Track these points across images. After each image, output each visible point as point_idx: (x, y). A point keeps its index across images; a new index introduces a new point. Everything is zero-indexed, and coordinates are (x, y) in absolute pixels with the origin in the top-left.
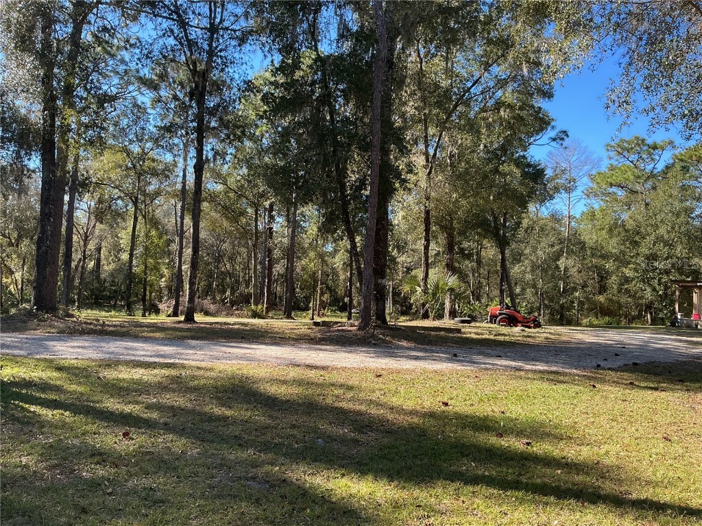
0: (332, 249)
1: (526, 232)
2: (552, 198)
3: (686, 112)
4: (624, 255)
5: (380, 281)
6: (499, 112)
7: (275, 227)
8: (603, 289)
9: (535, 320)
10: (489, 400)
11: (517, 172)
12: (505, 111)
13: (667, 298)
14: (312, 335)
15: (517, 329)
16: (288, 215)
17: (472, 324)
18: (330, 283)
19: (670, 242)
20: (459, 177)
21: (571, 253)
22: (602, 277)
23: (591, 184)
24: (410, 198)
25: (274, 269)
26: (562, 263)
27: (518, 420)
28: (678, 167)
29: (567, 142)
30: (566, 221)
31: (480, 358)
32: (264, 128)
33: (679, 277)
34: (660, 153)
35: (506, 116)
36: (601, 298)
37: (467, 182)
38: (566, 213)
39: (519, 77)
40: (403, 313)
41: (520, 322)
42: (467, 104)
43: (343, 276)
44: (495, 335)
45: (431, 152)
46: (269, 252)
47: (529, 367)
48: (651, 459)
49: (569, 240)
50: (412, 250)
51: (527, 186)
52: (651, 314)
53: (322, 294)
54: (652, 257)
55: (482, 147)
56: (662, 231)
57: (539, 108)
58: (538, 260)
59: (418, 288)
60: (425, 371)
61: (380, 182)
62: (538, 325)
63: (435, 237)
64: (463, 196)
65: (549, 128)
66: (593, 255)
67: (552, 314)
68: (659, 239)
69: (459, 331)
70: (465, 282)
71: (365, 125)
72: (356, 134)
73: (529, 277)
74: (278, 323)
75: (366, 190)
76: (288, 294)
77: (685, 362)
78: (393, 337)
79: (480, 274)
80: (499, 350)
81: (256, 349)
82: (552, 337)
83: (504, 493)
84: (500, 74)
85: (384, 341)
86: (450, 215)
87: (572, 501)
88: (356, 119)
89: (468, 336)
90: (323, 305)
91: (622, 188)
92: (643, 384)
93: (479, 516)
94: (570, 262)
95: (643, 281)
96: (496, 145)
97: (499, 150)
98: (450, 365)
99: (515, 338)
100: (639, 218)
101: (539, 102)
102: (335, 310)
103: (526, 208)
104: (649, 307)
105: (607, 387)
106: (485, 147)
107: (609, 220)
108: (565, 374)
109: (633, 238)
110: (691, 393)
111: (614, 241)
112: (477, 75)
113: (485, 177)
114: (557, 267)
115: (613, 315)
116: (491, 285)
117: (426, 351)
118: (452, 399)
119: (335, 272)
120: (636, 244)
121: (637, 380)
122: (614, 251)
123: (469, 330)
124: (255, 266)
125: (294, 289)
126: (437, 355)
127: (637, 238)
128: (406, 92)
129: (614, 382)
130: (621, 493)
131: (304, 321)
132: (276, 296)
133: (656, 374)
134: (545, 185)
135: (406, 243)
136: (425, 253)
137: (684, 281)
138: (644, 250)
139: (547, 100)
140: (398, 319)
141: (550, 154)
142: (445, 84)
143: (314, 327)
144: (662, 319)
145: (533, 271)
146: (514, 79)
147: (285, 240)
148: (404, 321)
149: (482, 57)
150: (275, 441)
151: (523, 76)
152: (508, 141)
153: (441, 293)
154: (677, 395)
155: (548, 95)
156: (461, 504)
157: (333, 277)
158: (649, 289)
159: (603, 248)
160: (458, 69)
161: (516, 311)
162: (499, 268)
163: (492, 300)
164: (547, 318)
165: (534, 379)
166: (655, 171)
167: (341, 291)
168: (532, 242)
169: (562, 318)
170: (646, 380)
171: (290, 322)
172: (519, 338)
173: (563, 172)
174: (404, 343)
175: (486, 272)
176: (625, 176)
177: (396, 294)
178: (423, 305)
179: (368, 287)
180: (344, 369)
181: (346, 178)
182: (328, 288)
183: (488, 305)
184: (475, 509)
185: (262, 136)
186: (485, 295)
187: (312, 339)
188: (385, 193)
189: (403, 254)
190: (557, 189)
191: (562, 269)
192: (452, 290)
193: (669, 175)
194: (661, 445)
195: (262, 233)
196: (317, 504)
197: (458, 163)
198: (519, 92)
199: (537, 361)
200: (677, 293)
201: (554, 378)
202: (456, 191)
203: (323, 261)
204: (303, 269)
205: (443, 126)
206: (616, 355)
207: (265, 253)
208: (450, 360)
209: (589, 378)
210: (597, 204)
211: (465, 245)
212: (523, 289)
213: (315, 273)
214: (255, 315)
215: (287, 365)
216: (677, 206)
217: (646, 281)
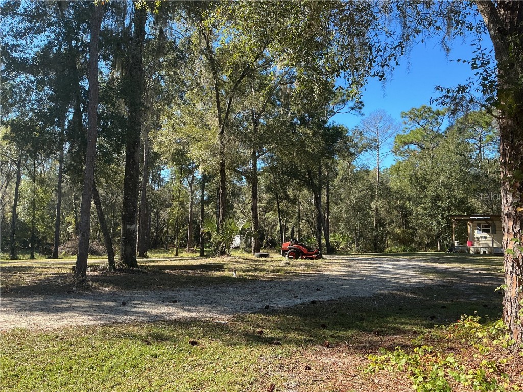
8: (407, 223)
21: (380, 196)
22: (404, 214)
26: (374, 204)
29: (363, 110)
33: (458, 213)
34: (442, 118)
36: (399, 231)
38: (376, 166)
41: (302, 255)
49: (379, 187)
52: (440, 242)
54: (437, 198)
65: (350, 99)
69: (220, 268)
73: (344, 215)
91: (415, 145)
94: (380, 204)
95: (430, 216)
100: (426, 168)
104: (438, 236)
109: (421, 183)
114: (370, 208)
120: (424, 188)
137: (462, 216)
138: (430, 193)
145: (348, 211)
153: (230, 233)
158: (435, 223)
166: (440, 132)
176: (416, 136)
178: (220, 243)
191: (374, 209)
200: (453, 226)
217: (433, 217)
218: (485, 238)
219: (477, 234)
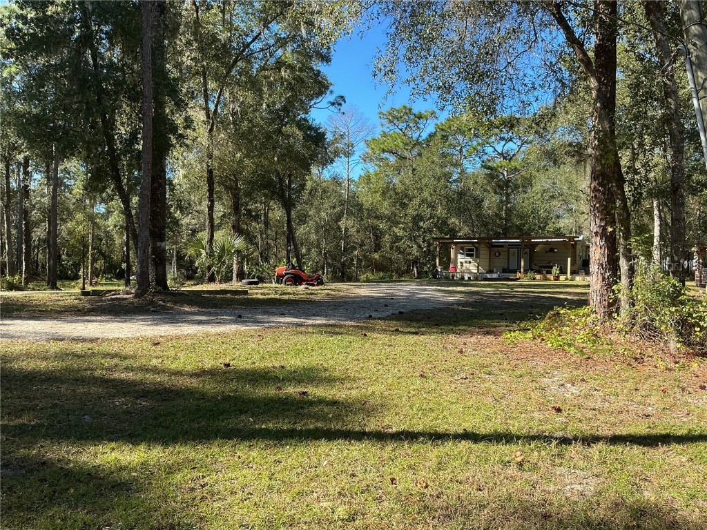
0: (104, 210)
1: (310, 194)
2: (332, 161)
3: (441, 84)
4: (395, 216)
5: (158, 244)
6: (280, 71)
7: (33, 186)
8: (378, 247)
9: (318, 279)
10: (270, 357)
11: (299, 133)
12: (285, 72)
13: (429, 254)
14: (80, 306)
15: (301, 288)
16: (47, 171)
17: (260, 285)
18: (104, 248)
19: (433, 204)
20: (243, 135)
21: (350, 214)
22: (377, 236)
23: (367, 150)
24: (191, 156)
25: (33, 234)
26: (343, 224)
27: (296, 372)
28: (439, 135)
29: (344, 107)
30: (345, 184)
31: (265, 318)
32: (13, 69)
33: (439, 235)
34: (425, 122)
35: (286, 77)
36: (376, 256)
37: (250, 141)
38: (345, 176)
39: (299, 38)
40: (189, 278)
41: (305, 281)
42: (248, 60)
43: (118, 240)
44: (281, 295)
45: (212, 107)
46: (25, 213)
47: (310, 322)
48: (410, 395)
49: (349, 201)
50: (197, 211)
51: (309, 148)
52: (417, 268)
53: (94, 260)
54: (417, 218)
55: (264, 106)
56: (426, 194)
57: (319, 71)
58: (321, 221)
59: (203, 251)
60: (207, 335)
61: (154, 137)
62: (321, 283)
63: (220, 198)
64: (247, 156)
65: (328, 92)
66: (369, 216)
67: (334, 272)
68: (423, 201)
69: (245, 292)
70: (252, 244)
71: (133, 72)
72: (124, 81)
73: (313, 237)
74: (41, 295)
75: (138, 144)
76: (52, 262)
77: (441, 309)
78: (175, 303)
79: (268, 235)
80: (283, 309)
81: (9, 325)
82: (333, 293)
83: (279, 443)
84: (280, 32)
85: (164, 308)
86: (235, 175)
87: (340, 441)
88: (123, 65)
89: (254, 296)
90: (96, 273)
91: (393, 154)
92: (406, 330)
93: (254, 468)
94: (350, 223)
95: (410, 238)
96: (278, 106)
97: (282, 111)
98: (234, 326)
99: (299, 296)
100: (407, 182)
101: (318, 66)
102: (111, 277)
103: (309, 170)
104: (415, 262)
105: (376, 335)
106: (268, 106)
107: (382, 184)
108: (341, 326)
109: (402, 199)
110: (444, 335)
111: (386, 204)
112: (256, 31)
113: (268, 137)
114: (339, 228)
115: (386, 270)
116: (279, 246)
117: (209, 314)
118: (234, 359)
119: (108, 236)
120: (404, 206)
121: (402, 327)
122: (386, 212)
123: (256, 291)
124: (9, 231)
125: (60, 256)
126: (222, 317)
127: (405, 201)
128: (181, 40)
129: (382, 330)
130: (383, 428)
131: (73, 291)
132: (37, 265)
133: (418, 321)
134: (326, 148)
135: (189, 204)
136: (209, 214)
137: (443, 238)
138: (411, 211)
139: (325, 64)
140: (183, 284)
141: (330, 118)
142: (223, 36)
143: (83, 297)
144: (426, 272)
145: (317, 232)
146: (293, 39)
147: (46, 200)
148: (189, 286)
149: (261, 13)
150: (33, 423)
151: (302, 37)
152: (290, 101)
153: (228, 255)
154: (433, 337)
155: (326, 59)
156: (237, 460)
157: (106, 241)
158: (415, 246)
159: (377, 209)
160: (237, 22)
161: (301, 270)
162: (285, 229)
163: (280, 261)
164: (329, 276)
165: (313, 333)
166: (420, 140)
167: (116, 257)
168: (316, 203)
169: (343, 275)
170: (409, 326)
171: (54, 293)
172: (303, 296)
173: (342, 136)
174: (187, 309)
175: (274, 234)
176: (395, 143)
177: (180, 258)
178: (209, 268)
179: (144, 251)
180: (116, 340)
181: (113, 130)
182: (100, 252)
183: (276, 266)
184: (250, 462)
185: (12, 78)
186: (274, 257)
187: (79, 310)
188: (160, 149)
189: (188, 215)
190: (336, 153)
191: (343, 229)
192: (238, 252)
193: (432, 143)
194: (418, 382)
195: (17, 192)
196: (82, 482)
197: (240, 122)
198: (298, 53)
199: (318, 316)
200: (438, 249)
201: (331, 330)
202: (240, 150)
203: (95, 224)
204: (70, 233)
205: (223, 81)
206: (386, 306)
207: (21, 216)
208: (234, 322)
209: (361, 328)
210: (372, 169)
211: (252, 206)
212: (309, 250)
213: (84, 237)
214: (12, 287)
215: (48, 341)
216: (438, 171)
217: (413, 239)
218: (470, 262)
219: (461, 258)
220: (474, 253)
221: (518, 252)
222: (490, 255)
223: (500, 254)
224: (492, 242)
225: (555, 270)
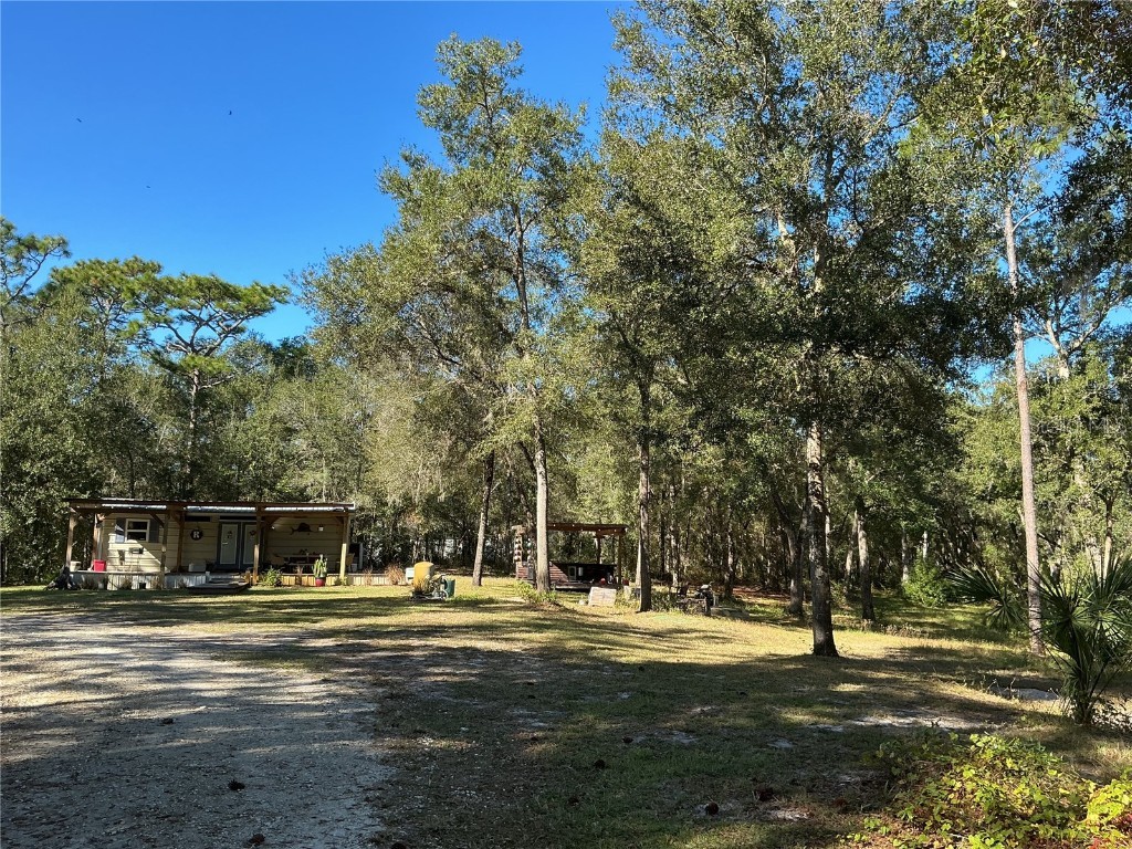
166: (27, 291)
200: (72, 523)
218: (139, 552)
219: (117, 542)
220: (147, 531)
221: (239, 528)
222: (181, 537)
223: (201, 535)
224: (187, 511)
225: (320, 566)
